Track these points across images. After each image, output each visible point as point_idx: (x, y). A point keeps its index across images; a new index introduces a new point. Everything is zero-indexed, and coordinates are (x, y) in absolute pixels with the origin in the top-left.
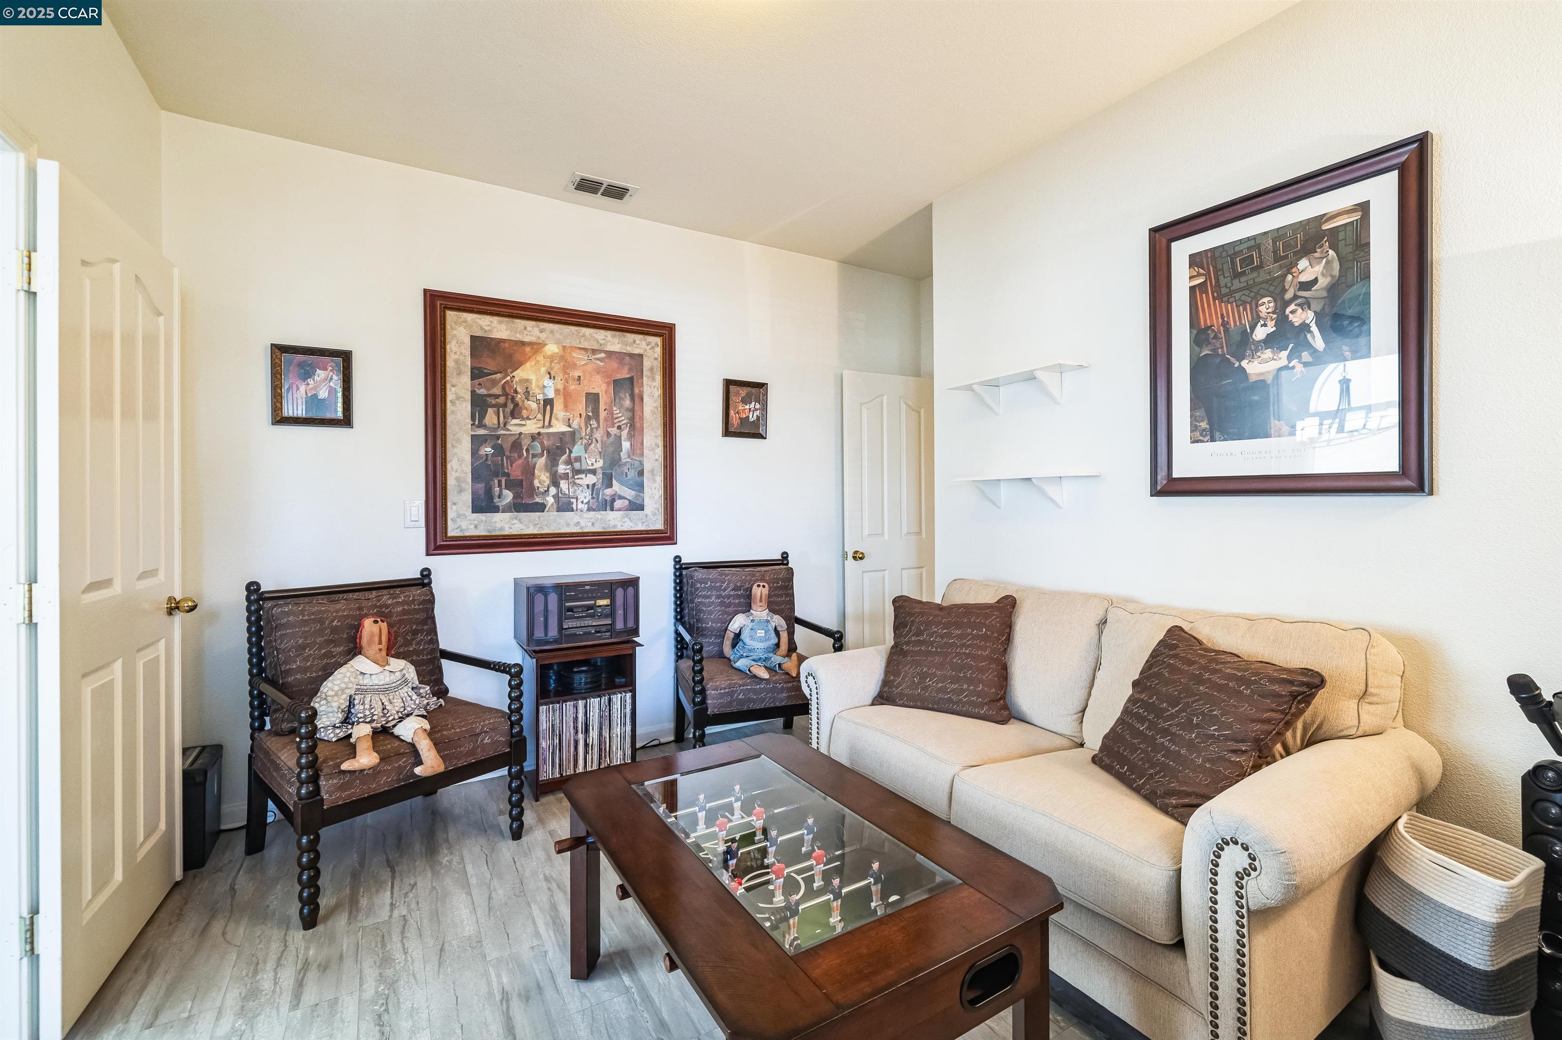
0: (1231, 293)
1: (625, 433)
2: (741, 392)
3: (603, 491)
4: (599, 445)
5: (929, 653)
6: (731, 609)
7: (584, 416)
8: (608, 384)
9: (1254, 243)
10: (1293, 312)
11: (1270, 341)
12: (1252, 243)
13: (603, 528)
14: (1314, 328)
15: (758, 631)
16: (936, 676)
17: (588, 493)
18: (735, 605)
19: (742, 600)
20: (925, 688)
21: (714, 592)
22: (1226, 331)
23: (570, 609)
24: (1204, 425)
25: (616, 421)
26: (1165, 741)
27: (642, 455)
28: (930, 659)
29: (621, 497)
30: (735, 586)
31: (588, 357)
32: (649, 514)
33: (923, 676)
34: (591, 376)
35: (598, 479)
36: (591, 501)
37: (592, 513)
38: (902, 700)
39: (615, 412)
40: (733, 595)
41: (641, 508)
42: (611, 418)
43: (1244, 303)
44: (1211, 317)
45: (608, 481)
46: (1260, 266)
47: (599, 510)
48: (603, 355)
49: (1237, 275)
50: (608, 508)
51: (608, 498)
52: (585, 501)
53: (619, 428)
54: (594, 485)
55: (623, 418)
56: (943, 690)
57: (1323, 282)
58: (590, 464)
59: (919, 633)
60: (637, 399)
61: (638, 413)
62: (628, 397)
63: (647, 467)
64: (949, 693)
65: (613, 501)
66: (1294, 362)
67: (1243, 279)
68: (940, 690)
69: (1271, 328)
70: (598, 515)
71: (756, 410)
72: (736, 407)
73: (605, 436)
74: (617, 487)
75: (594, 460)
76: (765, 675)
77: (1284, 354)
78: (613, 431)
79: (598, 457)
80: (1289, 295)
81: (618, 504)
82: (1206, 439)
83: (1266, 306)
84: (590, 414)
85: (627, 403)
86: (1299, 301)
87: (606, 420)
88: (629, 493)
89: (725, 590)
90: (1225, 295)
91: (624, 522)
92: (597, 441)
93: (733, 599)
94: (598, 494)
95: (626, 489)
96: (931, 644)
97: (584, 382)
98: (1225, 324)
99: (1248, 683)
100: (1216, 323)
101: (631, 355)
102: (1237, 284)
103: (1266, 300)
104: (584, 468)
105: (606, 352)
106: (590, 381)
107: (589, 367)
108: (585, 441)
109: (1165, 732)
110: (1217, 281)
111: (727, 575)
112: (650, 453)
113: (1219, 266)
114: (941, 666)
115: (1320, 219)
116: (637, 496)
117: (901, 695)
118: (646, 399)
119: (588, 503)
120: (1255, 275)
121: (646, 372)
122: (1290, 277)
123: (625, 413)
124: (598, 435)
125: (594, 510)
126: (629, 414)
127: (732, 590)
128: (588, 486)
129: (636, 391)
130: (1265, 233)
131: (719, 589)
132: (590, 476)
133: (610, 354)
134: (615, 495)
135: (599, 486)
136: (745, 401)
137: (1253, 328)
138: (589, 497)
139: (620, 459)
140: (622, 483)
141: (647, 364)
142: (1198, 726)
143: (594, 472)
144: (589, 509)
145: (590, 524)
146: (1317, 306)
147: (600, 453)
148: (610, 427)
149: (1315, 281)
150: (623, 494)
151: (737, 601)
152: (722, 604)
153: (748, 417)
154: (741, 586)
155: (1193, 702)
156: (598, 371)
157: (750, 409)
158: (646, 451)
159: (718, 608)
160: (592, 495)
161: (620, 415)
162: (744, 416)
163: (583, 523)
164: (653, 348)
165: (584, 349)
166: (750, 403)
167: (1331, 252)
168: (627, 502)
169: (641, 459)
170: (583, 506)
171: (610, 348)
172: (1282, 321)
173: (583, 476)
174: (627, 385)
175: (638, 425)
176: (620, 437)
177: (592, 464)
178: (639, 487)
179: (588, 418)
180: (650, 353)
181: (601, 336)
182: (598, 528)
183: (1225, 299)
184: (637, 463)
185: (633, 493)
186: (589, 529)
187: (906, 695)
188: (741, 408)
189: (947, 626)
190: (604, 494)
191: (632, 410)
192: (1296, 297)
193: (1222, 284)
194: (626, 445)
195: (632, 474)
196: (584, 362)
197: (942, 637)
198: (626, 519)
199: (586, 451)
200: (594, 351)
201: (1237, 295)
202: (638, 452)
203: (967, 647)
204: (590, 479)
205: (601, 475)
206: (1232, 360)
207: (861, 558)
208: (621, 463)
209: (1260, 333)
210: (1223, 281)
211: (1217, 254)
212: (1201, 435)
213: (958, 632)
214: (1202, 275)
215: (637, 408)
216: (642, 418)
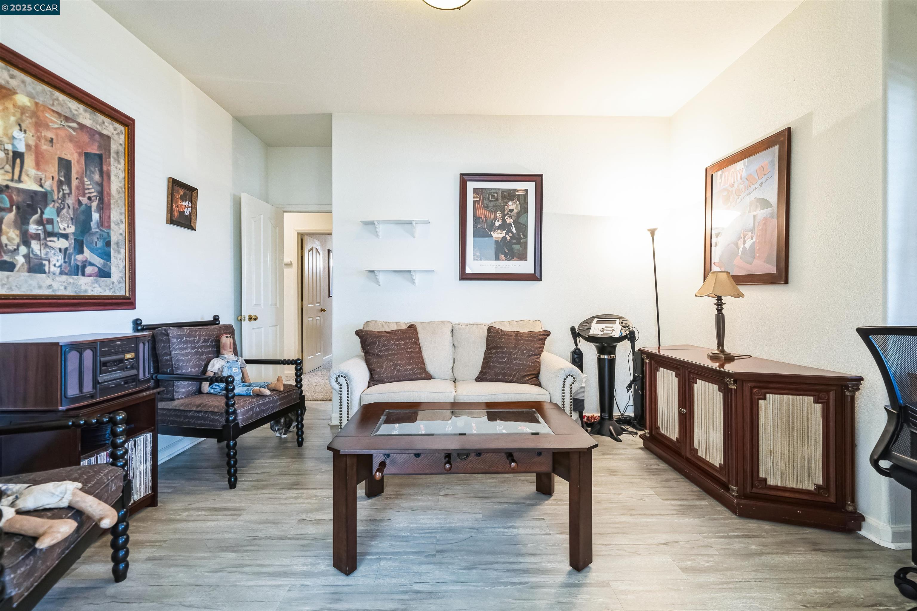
0: (488, 207)
1: (94, 205)
2: (180, 191)
3: (75, 256)
4: (71, 212)
5: (394, 354)
6: (204, 356)
7: (56, 179)
8: (80, 154)
9: (496, 191)
10: (507, 219)
11: (500, 227)
12: (495, 191)
13: (76, 292)
14: (513, 225)
15: (234, 369)
16: (401, 364)
17: (60, 257)
18: (207, 353)
19: (210, 349)
20: (398, 371)
21: (189, 345)
22: (486, 220)
23: (105, 364)
24: (478, 254)
25: (87, 191)
26: (517, 361)
27: (109, 227)
28: (396, 357)
29: (91, 264)
30: (205, 339)
31: (61, 122)
32: (115, 281)
33: (396, 365)
34: (64, 142)
35: (70, 245)
36: (64, 264)
37: (64, 277)
38: (388, 379)
39: (86, 183)
40: (204, 346)
41: (108, 275)
42: (82, 189)
43: (492, 212)
44: (481, 213)
45: (79, 248)
46: (497, 200)
47: (70, 275)
48: (75, 125)
49: (490, 201)
50: (80, 273)
51: (79, 264)
52: (58, 264)
53: (89, 198)
54: (66, 249)
55: (93, 190)
56: (406, 370)
57: (515, 211)
58: (62, 228)
59: (385, 346)
60: (105, 175)
61: (106, 189)
62: (98, 172)
63: (114, 239)
64: (409, 371)
65: (84, 267)
66: (507, 236)
67: (492, 203)
68: (404, 371)
69: (500, 223)
70: (72, 279)
71: (189, 207)
72: (177, 202)
73: (77, 204)
74: (87, 254)
75: (66, 225)
76: (268, 392)
77: (504, 232)
78: (84, 200)
79: (70, 222)
80: (506, 213)
81: (89, 270)
82: (479, 259)
83: (499, 214)
84: (63, 179)
85: (97, 177)
86: (508, 215)
87: (78, 188)
88: (98, 261)
89: (198, 343)
90: (486, 207)
91: (94, 288)
92: (69, 207)
93: (205, 349)
94: (70, 259)
95: (96, 257)
96: (394, 349)
97: (57, 146)
98: (486, 218)
99: (535, 337)
100: (483, 216)
101: (101, 135)
102: (490, 204)
103: (499, 212)
104: (56, 230)
105: (79, 124)
106: (63, 146)
107: (62, 133)
108: (57, 205)
109: (516, 358)
110: (483, 201)
111: (196, 331)
112: (116, 227)
113: (484, 196)
114: (402, 359)
115: (515, 190)
116: (105, 265)
117: (387, 377)
118: (113, 178)
119: (60, 266)
120: (496, 202)
121: (113, 154)
122: (506, 207)
123: (95, 186)
124: (70, 201)
125: (66, 274)
126: (98, 188)
127: (203, 342)
128: (60, 250)
129: (105, 168)
130: (499, 189)
131: (193, 342)
132: (62, 240)
133: (82, 127)
134: (86, 261)
135: (71, 250)
136: (183, 199)
137: (495, 221)
138: (61, 261)
139: (90, 228)
140: (92, 250)
141: (114, 147)
142: (526, 353)
143: (66, 236)
144: (62, 273)
145: (62, 288)
146: (514, 218)
147: (72, 219)
148: (81, 196)
149: (513, 210)
150: (93, 261)
151: (207, 350)
152: (197, 353)
153: (184, 212)
154: (209, 339)
155: (522, 346)
156: (71, 139)
157: (185, 206)
158: (112, 225)
159: (195, 357)
160: (64, 258)
161: (91, 187)
162: (182, 210)
163: (55, 286)
164: (118, 134)
165: (57, 113)
166: (186, 201)
167: (518, 202)
168: (96, 269)
169: (108, 231)
170: (55, 269)
171: (81, 120)
172: (504, 221)
173: (55, 239)
174: (97, 160)
175: (106, 200)
176: (90, 208)
177: (65, 229)
178: (106, 256)
179: (60, 183)
180: (115, 137)
181: (74, 106)
182: (69, 292)
183: (486, 208)
184: (105, 235)
185: (102, 261)
186: (62, 292)
187: (389, 377)
188: (179, 203)
189: (397, 340)
190: (75, 260)
191: (101, 185)
192: (508, 214)
193: (485, 203)
194: (96, 216)
195: (100, 244)
196: (56, 126)
197: (397, 345)
198: (96, 285)
199: (58, 216)
200: (67, 119)
201: (490, 208)
202: (106, 224)
203: (410, 348)
204: (63, 243)
205: (73, 241)
206: (488, 231)
207: (255, 320)
208: (91, 232)
209: (497, 224)
210: (485, 202)
211: (484, 191)
212: (477, 257)
213: (403, 342)
214: (478, 197)
215: (105, 184)
216: (109, 194)
